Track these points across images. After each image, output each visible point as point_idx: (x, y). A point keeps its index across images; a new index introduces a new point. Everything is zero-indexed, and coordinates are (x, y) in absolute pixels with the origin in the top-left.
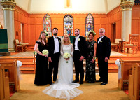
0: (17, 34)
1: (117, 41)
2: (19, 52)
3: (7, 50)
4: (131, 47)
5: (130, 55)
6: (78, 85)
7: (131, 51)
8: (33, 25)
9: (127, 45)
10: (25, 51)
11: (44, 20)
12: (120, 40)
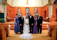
0: (8, 15)
1: (47, 18)
3: (4, 21)
4: (52, 20)
5: (52, 23)
6: (31, 34)
7: (52, 22)
8: (14, 11)
10: (11, 21)
11: (18, 9)
12: (48, 17)
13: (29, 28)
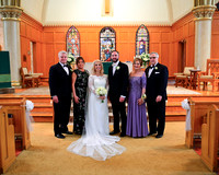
0: (24, 58)
1: (187, 70)
2: (28, 87)
3: (9, 84)
4: (209, 80)
7: (210, 86)
8: (49, 44)
9: (203, 76)
10: (37, 86)
12: (192, 69)
13: (111, 114)
